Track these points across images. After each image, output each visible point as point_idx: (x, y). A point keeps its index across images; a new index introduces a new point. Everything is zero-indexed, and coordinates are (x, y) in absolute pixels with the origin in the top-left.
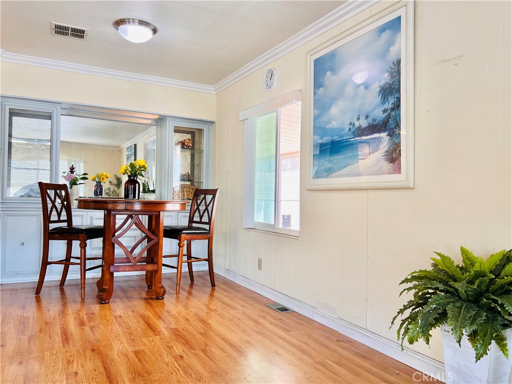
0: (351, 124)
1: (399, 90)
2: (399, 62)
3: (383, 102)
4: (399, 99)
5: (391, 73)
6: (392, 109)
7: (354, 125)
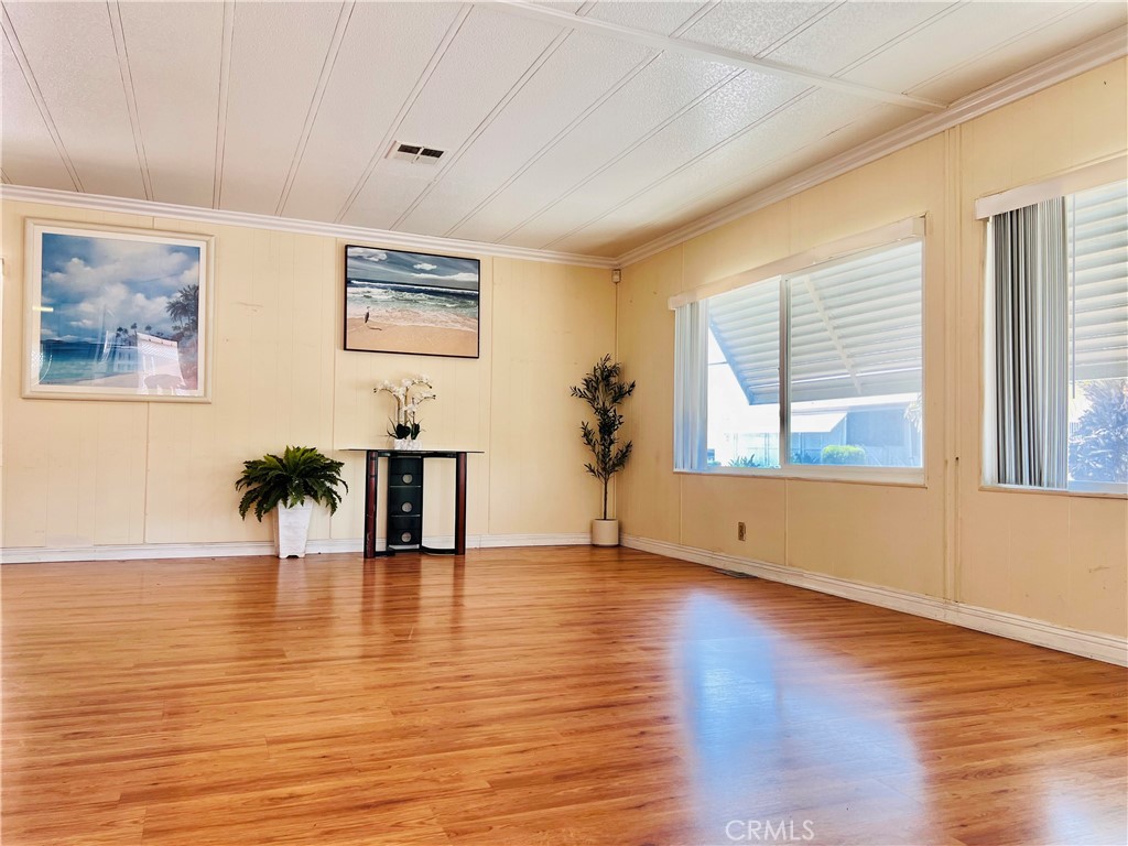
0: (120, 329)
1: (196, 313)
2: (197, 289)
3: (175, 319)
4: (196, 323)
5: (186, 296)
6: (186, 329)
7: (126, 331)
